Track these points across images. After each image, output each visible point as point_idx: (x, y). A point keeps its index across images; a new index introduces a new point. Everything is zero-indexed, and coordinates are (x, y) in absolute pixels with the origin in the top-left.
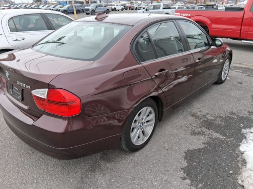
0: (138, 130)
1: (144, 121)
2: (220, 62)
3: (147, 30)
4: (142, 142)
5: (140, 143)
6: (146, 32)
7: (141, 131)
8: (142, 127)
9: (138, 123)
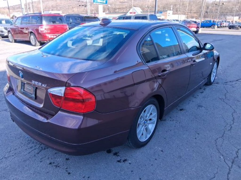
0: (142, 127)
1: (148, 119)
2: (210, 64)
3: (150, 34)
4: (146, 139)
5: (143, 140)
6: (149, 36)
7: (145, 128)
8: (146, 125)
9: (143, 120)
